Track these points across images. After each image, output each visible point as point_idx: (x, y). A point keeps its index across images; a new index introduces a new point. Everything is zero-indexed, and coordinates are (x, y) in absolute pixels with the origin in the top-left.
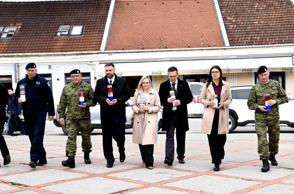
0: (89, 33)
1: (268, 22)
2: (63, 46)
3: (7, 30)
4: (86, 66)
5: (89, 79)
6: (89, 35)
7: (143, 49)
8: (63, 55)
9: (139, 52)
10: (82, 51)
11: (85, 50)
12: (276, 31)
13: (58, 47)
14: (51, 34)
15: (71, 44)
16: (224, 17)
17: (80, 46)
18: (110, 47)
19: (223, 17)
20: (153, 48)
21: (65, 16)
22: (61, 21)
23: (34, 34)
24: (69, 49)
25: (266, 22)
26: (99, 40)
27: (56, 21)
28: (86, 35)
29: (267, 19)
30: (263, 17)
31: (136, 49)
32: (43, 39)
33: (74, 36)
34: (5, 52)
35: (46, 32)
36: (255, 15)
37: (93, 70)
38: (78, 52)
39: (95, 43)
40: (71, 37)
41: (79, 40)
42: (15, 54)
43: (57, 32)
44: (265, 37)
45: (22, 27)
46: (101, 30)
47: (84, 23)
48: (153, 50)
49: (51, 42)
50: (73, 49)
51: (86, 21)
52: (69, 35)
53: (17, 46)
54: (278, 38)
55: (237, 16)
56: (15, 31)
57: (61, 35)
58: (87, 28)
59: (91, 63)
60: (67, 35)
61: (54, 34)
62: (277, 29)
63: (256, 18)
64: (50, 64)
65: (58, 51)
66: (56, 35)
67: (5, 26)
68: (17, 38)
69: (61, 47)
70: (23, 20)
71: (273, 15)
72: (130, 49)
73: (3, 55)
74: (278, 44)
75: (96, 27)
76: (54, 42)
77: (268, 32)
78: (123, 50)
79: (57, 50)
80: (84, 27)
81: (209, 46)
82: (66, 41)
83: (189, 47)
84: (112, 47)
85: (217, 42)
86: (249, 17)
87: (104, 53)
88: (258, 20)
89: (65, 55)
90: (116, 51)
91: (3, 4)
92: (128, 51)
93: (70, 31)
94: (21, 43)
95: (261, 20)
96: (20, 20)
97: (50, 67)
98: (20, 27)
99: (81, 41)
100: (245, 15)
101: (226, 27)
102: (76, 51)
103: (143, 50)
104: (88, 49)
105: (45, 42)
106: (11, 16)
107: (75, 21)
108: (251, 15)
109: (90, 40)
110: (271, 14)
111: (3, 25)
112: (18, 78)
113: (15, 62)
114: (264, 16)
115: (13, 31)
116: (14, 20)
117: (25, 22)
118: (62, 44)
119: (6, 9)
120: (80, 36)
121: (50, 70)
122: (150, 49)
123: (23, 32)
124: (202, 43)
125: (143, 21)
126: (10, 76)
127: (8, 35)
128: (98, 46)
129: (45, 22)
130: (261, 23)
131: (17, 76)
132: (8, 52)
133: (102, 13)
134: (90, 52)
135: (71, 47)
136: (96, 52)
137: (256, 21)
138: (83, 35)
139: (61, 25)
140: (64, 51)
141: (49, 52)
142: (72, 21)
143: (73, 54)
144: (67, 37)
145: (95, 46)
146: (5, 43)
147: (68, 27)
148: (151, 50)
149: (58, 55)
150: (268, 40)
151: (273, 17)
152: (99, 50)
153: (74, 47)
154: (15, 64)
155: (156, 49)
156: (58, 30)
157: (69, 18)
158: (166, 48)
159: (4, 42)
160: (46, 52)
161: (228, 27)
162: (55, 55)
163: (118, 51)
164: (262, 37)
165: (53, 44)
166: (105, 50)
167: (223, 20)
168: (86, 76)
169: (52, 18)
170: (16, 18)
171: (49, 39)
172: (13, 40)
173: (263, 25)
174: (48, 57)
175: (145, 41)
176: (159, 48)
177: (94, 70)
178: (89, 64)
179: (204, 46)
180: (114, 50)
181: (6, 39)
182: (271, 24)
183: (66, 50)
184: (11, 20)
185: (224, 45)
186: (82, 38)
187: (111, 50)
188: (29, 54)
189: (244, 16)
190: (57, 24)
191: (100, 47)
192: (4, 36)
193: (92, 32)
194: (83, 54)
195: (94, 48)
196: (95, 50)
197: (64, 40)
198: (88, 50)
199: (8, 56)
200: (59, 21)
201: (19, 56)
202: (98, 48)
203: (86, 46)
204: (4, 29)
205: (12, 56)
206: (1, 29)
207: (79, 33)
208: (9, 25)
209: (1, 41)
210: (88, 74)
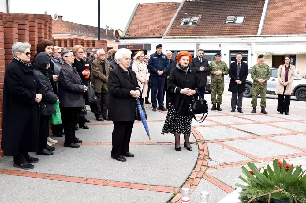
0: (249, 21)
2: (230, 31)
3: (192, 20)
4: (246, 45)
5: (247, 55)
6: (249, 23)
7: (291, 34)
8: (230, 37)
9: (287, 36)
10: (244, 34)
11: (246, 34)
13: (226, 32)
14: (222, 22)
15: (236, 29)
17: (242, 31)
18: (264, 32)
20: (299, 34)
21: (232, 9)
22: (229, 13)
23: (210, 23)
24: (234, 33)
26: (256, 27)
27: (225, 13)
28: (246, 23)
31: (285, 34)
32: (216, 26)
33: (238, 24)
34: (191, 35)
35: (218, 20)
37: (251, 49)
38: (241, 36)
39: (253, 29)
40: (236, 24)
41: (242, 26)
42: (198, 36)
43: (226, 21)
45: (202, 18)
46: (258, 19)
47: (245, 14)
48: (299, 35)
49: (222, 28)
50: (237, 33)
51: (247, 12)
52: (234, 23)
53: (199, 31)
56: (197, 20)
57: (228, 23)
58: (247, 18)
59: (249, 44)
60: (232, 23)
61: (224, 22)
64: (220, 44)
65: (226, 35)
66: (225, 23)
68: (199, 25)
69: (229, 31)
70: (203, 13)
72: (280, 34)
73: (190, 37)
75: (254, 17)
76: (224, 28)
78: (275, 34)
79: (225, 33)
80: (245, 17)
82: (232, 27)
84: (267, 32)
87: (260, 36)
90: (269, 35)
91: (190, 2)
92: (279, 35)
93: (235, 20)
94: (202, 29)
96: (201, 13)
97: (220, 46)
98: (200, 18)
99: (243, 27)
102: (239, 34)
103: (291, 35)
104: (248, 33)
105: (217, 28)
106: (195, 10)
107: (239, 13)
109: (250, 27)
111: (190, 16)
113: (197, 42)
115: (196, 21)
116: (197, 13)
117: (204, 14)
118: (229, 29)
119: (192, 5)
120: (242, 24)
121: (220, 48)
123: (203, 21)
125: (291, 12)
126: (193, 51)
127: (193, 23)
132: (193, 34)
133: (259, 6)
134: (250, 36)
135: (235, 31)
136: (254, 35)
138: (244, 23)
139: (229, 16)
140: (231, 35)
141: (220, 35)
142: (237, 13)
143: (237, 37)
144: (233, 24)
145: (253, 31)
146: (192, 29)
147: (233, 17)
148: (297, 35)
149: (227, 37)
152: (257, 34)
153: (238, 31)
154: (197, 43)
155: (302, 34)
156: (226, 19)
157: (234, 10)
159: (191, 28)
160: (218, 35)
162: (224, 37)
163: (271, 35)
165: (223, 30)
166: (261, 34)
168: (245, 53)
169: (223, 11)
170: (198, 11)
171: (220, 26)
172: (197, 27)
174: (219, 39)
175: (293, 28)
176: (304, 34)
180: (268, 34)
181: (192, 26)
183: (232, 33)
184: (195, 13)
186: (244, 25)
187: (265, 34)
188: (207, 36)
190: (226, 15)
191: (257, 32)
192: (191, 24)
193: (251, 21)
194: (245, 37)
195: (252, 33)
196: (253, 34)
197: (231, 27)
198: (248, 34)
199: (193, 38)
200: (227, 13)
201: (200, 38)
202: (255, 32)
203: (246, 31)
204: (191, 19)
205: (196, 38)
206: (188, 19)
207: (242, 21)
208: (193, 16)
209: (188, 27)
210: (247, 52)
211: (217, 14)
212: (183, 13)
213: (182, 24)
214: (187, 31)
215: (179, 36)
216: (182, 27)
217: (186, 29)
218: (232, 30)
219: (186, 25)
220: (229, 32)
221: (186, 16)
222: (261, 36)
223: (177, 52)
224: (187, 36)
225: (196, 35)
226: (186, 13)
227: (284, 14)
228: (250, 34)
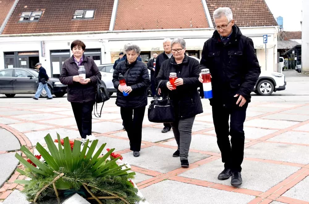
0: (99, 16)
1: (243, 9)
2: (79, 26)
3: (34, 14)
4: (98, 43)
5: (100, 54)
6: (99, 18)
8: (79, 34)
9: (140, 32)
10: (95, 30)
11: (97, 30)
12: (249, 17)
13: (75, 28)
14: (69, 17)
15: (86, 25)
16: (208, 4)
17: (92, 27)
18: (117, 27)
19: (207, 4)
20: (152, 29)
21: (80, 3)
22: (77, 7)
23: (55, 18)
24: (84, 30)
25: (241, 9)
26: (108, 22)
27: (72, 7)
28: (97, 18)
29: (242, 7)
30: (239, 5)
31: (138, 29)
32: (63, 22)
33: (87, 19)
34: (34, 32)
35: (65, 15)
36: (233, 3)
37: (103, 46)
38: (92, 32)
39: (105, 24)
40: (85, 19)
41: (92, 22)
42: (42, 34)
43: (73, 16)
44: (241, 21)
45: (46, 12)
46: (109, 13)
47: (94, 8)
49: (69, 24)
50: (87, 29)
51: (97, 6)
52: (83, 18)
53: (42, 27)
54: (251, 22)
55: (218, 3)
56: (40, 15)
57: (77, 18)
58: (98, 12)
59: (101, 41)
61: (71, 17)
62: (250, 15)
63: (233, 5)
64: (69, 41)
65: (75, 31)
66: (73, 18)
67: (32, 11)
68: (42, 20)
69: (77, 27)
70: (46, 6)
71: (246, 3)
72: (133, 29)
73: (32, 34)
74: (251, 26)
75: (105, 12)
76: (72, 23)
77: (243, 17)
78: (127, 30)
79: (74, 30)
80: (95, 11)
81: (197, 27)
82: (81, 23)
83: (181, 28)
84: (119, 27)
85: (203, 24)
86: (228, 4)
87: (112, 32)
88: (235, 7)
89: (81, 34)
90: (122, 31)
92: (132, 31)
93: (84, 14)
94: (46, 25)
95: (237, 7)
96: (44, 6)
97: (69, 44)
98: (44, 12)
99: (93, 23)
100: (225, 3)
101: (210, 12)
102: (90, 31)
103: (144, 30)
104: (99, 29)
105: (65, 24)
106: (37, 3)
107: (88, 7)
108: (229, 3)
109: (101, 22)
110: (245, 3)
111: (31, 10)
112: (43, 53)
113: (42, 40)
114: (239, 4)
115: (39, 15)
116: (39, 6)
117: (47, 8)
118: (78, 25)
120: (92, 19)
122: (150, 29)
123: (47, 16)
124: (191, 25)
125: (143, 7)
126: (38, 52)
127: (35, 19)
128: (107, 26)
129: (63, 7)
130: (237, 10)
131: (43, 51)
132: (36, 32)
134: (101, 32)
135: (85, 27)
136: (106, 31)
137: (233, 8)
138: (94, 18)
139: (76, 10)
140: (80, 31)
141: (68, 32)
142: (85, 7)
143: (87, 33)
144: (82, 19)
145: (104, 26)
146: (33, 25)
147: (82, 11)
149: (75, 34)
150: (243, 23)
151: (247, 5)
152: (108, 30)
153: (88, 27)
154: (41, 42)
155: (154, 29)
156: (74, 13)
157: (83, 4)
158: (162, 29)
159: (32, 24)
160: (65, 32)
161: (211, 13)
162: (73, 34)
163: (124, 31)
164: (239, 21)
165: (71, 25)
166: (113, 30)
167: (208, 6)
168: (98, 51)
169: (69, 4)
170: (41, 4)
171: (68, 21)
172: (40, 23)
173: (239, 11)
174: (67, 36)
175: (145, 23)
176: (157, 29)
178: (100, 42)
179: (193, 27)
180: (120, 30)
181: (34, 21)
182: (245, 11)
183: (82, 30)
184: (37, 6)
185: (209, 27)
186: (94, 20)
187: (118, 30)
188: (52, 33)
189: (224, 3)
190: (74, 9)
191: (109, 27)
192: (32, 19)
193: (102, 16)
194: (96, 33)
195: (104, 29)
197: (80, 22)
198: (99, 30)
199: (36, 35)
200: (74, 7)
201: (44, 35)
202: (107, 28)
203: (97, 27)
204: (32, 13)
205: (39, 35)
206: (29, 14)
207: (92, 16)
208: (35, 10)
209: (29, 23)
210: (99, 50)
211: (64, 8)
212: (22, 7)
213: (22, 19)
214: (28, 27)
215: (19, 33)
216: (22, 23)
217: (26, 25)
218: (81, 26)
219: (27, 21)
220: (78, 29)
221: (25, 10)
222: (113, 31)
223: (17, 53)
224: (29, 33)
225: (40, 33)
226: (26, 7)
227: (136, 9)
228: (102, 30)
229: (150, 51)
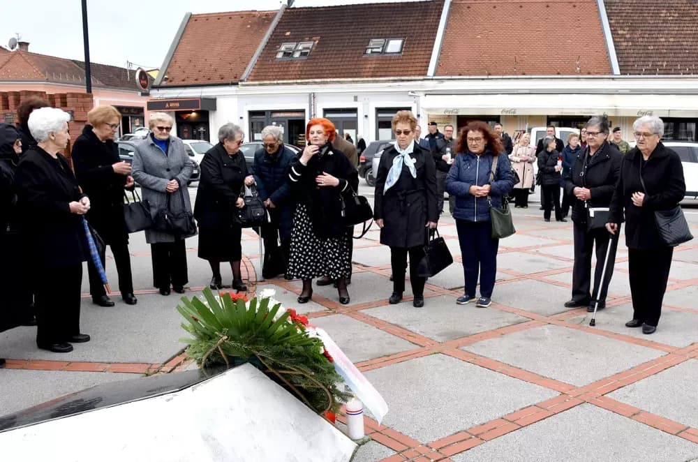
0: (412, 49)
1: (681, 40)
2: (374, 68)
3: (300, 47)
4: (407, 97)
6: (410, 53)
7: (489, 74)
8: (374, 82)
9: (483, 79)
10: (402, 76)
11: (405, 75)
12: (692, 55)
13: (368, 70)
14: (359, 51)
15: (386, 66)
16: (613, 29)
17: (397, 69)
18: (441, 70)
19: (611, 30)
20: (505, 74)
21: (379, 26)
22: (373, 33)
23: (335, 52)
24: (383, 74)
25: (678, 40)
26: (425, 60)
27: (365, 33)
28: (407, 53)
29: (679, 36)
30: (673, 32)
31: (480, 75)
32: (348, 59)
33: (390, 55)
34: (298, 77)
35: (352, 48)
36: (662, 29)
37: (416, 104)
38: (396, 78)
39: (420, 64)
40: (387, 55)
41: (398, 59)
42: (310, 80)
43: (366, 49)
44: (674, 63)
45: (322, 42)
46: (429, 45)
47: (404, 35)
48: (504, 77)
49: (359, 63)
50: (388, 74)
51: (408, 32)
52: (383, 52)
53: (313, 68)
54: (695, 65)
55: (633, 28)
56: (311, 47)
57: (372, 52)
58: (408, 42)
59: (413, 94)
60: (379, 52)
61: (362, 51)
62: (693, 51)
63: (662, 32)
64: (356, 94)
65: (367, 77)
66: (365, 53)
67: (298, 42)
68: (313, 57)
69: (372, 70)
70: (321, 32)
71: (688, 29)
72: (471, 75)
73: (295, 81)
74: (694, 74)
75: (422, 41)
76: (362, 63)
77: (680, 55)
78: (460, 75)
79: (366, 74)
80: (404, 40)
81: (589, 73)
82: (378, 62)
83: (559, 74)
84: (445, 70)
85: (602, 67)
86: (651, 30)
87: (432, 79)
88: (665, 36)
89: (377, 82)
90: (449, 77)
91: (295, 10)
92: (468, 77)
93: (384, 47)
94: (319, 64)
95: (670, 36)
96: (318, 32)
97: (356, 99)
98: (317, 42)
99: (400, 61)
100: (646, 28)
101: (615, 46)
102: (393, 76)
103: (490, 77)
104: (409, 73)
105: (350, 63)
106: (306, 26)
107: (392, 33)
108: (654, 29)
109: (413, 61)
110: (686, 28)
111: (296, 40)
112: (313, 114)
113: (310, 91)
114: (674, 30)
115: (308, 48)
116: (310, 33)
117: (324, 35)
118: (374, 66)
119: (301, 17)
120: (398, 55)
121: (356, 103)
122: (500, 75)
123: (321, 49)
124: (578, 69)
125: (491, 33)
126: (303, 111)
127: (302, 54)
128: (424, 68)
129: (351, 34)
130: (669, 41)
131: (313, 110)
132: (302, 77)
133: (430, 20)
134: (413, 78)
135: (385, 69)
136: (422, 78)
137: (662, 38)
138: (403, 53)
139: (372, 38)
140: (376, 76)
141: (355, 77)
142: (388, 32)
143: (389, 81)
144: (381, 55)
145: (419, 68)
146: (298, 65)
147: (382, 41)
148: (501, 77)
149: (368, 82)
150: (679, 68)
151: (689, 32)
152: (425, 75)
153: (390, 69)
154: (310, 94)
155: (509, 75)
156: (368, 45)
157: (384, 27)
158: (524, 74)
159: (297, 63)
160: (351, 77)
161: (618, 46)
162: (363, 82)
163: (453, 77)
164: (670, 63)
165: (361, 66)
166: (434, 75)
167: (612, 34)
169: (361, 28)
170: (312, 29)
171: (356, 59)
172: (308, 61)
173: (671, 44)
174: (354, 85)
175: (493, 63)
176: (513, 75)
177: (418, 105)
178: (410, 95)
179: (581, 73)
180: (447, 75)
181: (300, 59)
182: (685, 43)
183: (379, 74)
184: (306, 33)
185: (611, 72)
186: (401, 58)
187: (443, 75)
188: (329, 80)
189: (643, 28)
190: (368, 37)
191: (427, 70)
192: (297, 55)
193: (415, 49)
194: (403, 81)
195: (418, 73)
196: (419, 75)
197: (377, 60)
198: (410, 75)
199: (302, 83)
200: (369, 33)
201: (315, 83)
202: (423, 71)
203: (406, 69)
204: (297, 45)
205: (307, 83)
206: (292, 45)
207: (397, 49)
208: (302, 40)
209: (292, 62)
211: (351, 36)
212: (281, 34)
213: (280, 55)
214: (290, 69)
215: (274, 80)
216: (280, 62)
217: (287, 66)
218: (378, 68)
219: (288, 58)
220: (373, 72)
221: (287, 40)
222: (434, 78)
223: (270, 113)
224: (290, 79)
225: (309, 78)
226: (288, 33)
227: (478, 37)
228: (414, 75)
229: (499, 116)
